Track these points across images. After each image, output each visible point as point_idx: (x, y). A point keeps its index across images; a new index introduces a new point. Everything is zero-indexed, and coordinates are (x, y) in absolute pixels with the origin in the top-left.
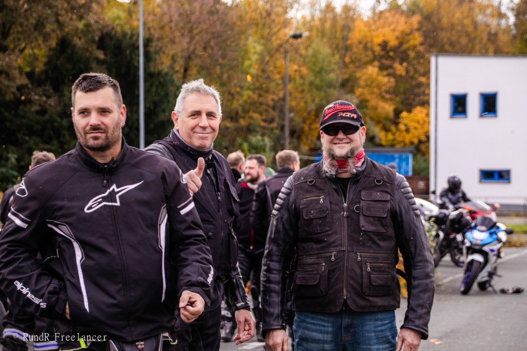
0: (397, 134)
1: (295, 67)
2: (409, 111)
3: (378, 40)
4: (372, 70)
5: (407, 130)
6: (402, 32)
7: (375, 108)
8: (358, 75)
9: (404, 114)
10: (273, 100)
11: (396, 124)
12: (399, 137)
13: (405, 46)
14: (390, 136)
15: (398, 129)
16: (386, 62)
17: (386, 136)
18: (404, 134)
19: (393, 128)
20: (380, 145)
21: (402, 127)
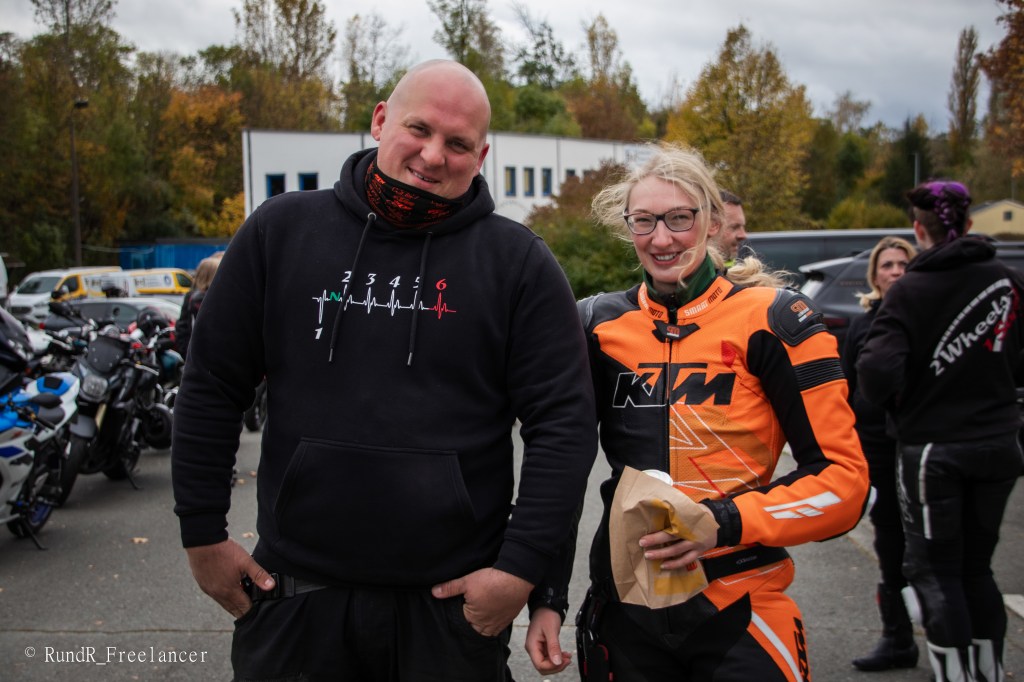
0: (220, 223)
1: (90, 145)
2: (232, 198)
3: (192, 116)
4: (188, 151)
5: (231, 219)
6: (221, 110)
7: (193, 194)
8: (173, 154)
9: (227, 201)
10: (63, 182)
11: (219, 212)
12: (221, 226)
13: (225, 126)
14: (212, 226)
15: (220, 218)
16: (204, 142)
17: (207, 225)
18: (227, 223)
19: (214, 216)
20: (201, 235)
21: (225, 215)
